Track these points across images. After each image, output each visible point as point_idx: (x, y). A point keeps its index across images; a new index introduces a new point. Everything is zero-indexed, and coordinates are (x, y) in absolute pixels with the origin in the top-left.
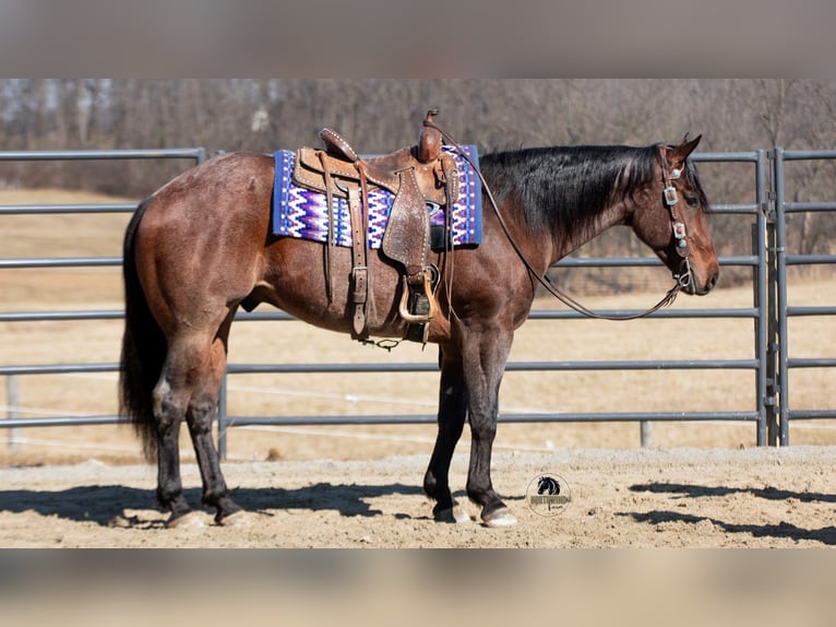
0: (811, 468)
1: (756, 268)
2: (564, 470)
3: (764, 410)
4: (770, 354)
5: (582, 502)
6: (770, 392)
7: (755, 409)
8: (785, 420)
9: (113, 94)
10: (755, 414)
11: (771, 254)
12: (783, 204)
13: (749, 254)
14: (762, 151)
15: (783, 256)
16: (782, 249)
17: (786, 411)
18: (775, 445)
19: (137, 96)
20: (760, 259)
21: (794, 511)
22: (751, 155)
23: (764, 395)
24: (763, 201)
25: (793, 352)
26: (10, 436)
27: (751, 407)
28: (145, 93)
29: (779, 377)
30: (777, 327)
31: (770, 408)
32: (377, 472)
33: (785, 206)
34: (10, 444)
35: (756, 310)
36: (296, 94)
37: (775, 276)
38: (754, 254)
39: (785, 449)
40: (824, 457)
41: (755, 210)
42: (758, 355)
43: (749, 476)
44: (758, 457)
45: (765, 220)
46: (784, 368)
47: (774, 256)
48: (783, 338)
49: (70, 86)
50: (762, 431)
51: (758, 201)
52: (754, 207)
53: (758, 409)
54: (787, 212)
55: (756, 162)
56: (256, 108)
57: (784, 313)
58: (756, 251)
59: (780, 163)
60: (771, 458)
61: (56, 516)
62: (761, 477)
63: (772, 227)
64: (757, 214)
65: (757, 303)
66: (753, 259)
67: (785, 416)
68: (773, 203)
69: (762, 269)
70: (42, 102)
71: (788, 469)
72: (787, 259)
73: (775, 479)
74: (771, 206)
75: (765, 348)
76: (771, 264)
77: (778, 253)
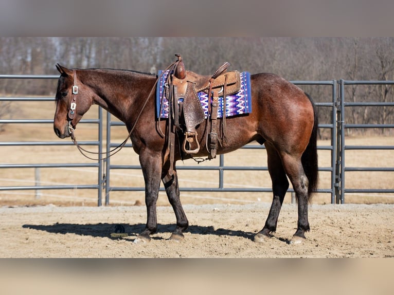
0: (352, 213)
1: (332, 129)
2: (248, 212)
3: (334, 188)
4: (338, 165)
5: (253, 226)
6: (337, 181)
7: (330, 188)
8: (343, 193)
9: (96, 59)
10: (330, 190)
11: (338, 123)
12: (344, 103)
13: (329, 123)
14: (335, 81)
15: (343, 124)
16: (343, 121)
17: (343, 189)
18: (339, 203)
19: (105, 60)
20: (334, 125)
21: (343, 232)
22: (331, 82)
23: (334, 182)
24: (335, 101)
25: (347, 165)
26: (36, 193)
27: (329, 187)
28: (109, 59)
29: (341, 175)
30: (340, 154)
31: (337, 188)
32: (169, 211)
33: (344, 104)
34: (36, 196)
35: (332, 147)
36: (167, 60)
37: (340, 132)
38: (331, 123)
39: (342, 205)
40: (359, 208)
41: (332, 105)
42: (332, 166)
43: (325, 217)
44: (331, 208)
45: (336, 109)
46: (343, 171)
47: (339, 124)
48: (343, 158)
49: (79, 56)
50: (333, 197)
51: (333, 101)
52: (331, 104)
53: (332, 188)
54: (346, 106)
55: (333, 85)
56: (152, 66)
57: (343, 148)
58: (332, 122)
59: (343, 86)
60: (336, 209)
61: (29, 228)
62: (330, 217)
63: (339, 112)
64: (333, 107)
65: (332, 144)
66: (331, 125)
67: (343, 191)
68: (340, 102)
69: (334, 130)
70: (68, 62)
71: (342, 214)
72: (345, 126)
73: (336, 218)
74: (339, 103)
75: (335, 163)
76: (338, 128)
77: (341, 123)
